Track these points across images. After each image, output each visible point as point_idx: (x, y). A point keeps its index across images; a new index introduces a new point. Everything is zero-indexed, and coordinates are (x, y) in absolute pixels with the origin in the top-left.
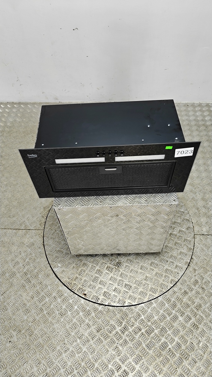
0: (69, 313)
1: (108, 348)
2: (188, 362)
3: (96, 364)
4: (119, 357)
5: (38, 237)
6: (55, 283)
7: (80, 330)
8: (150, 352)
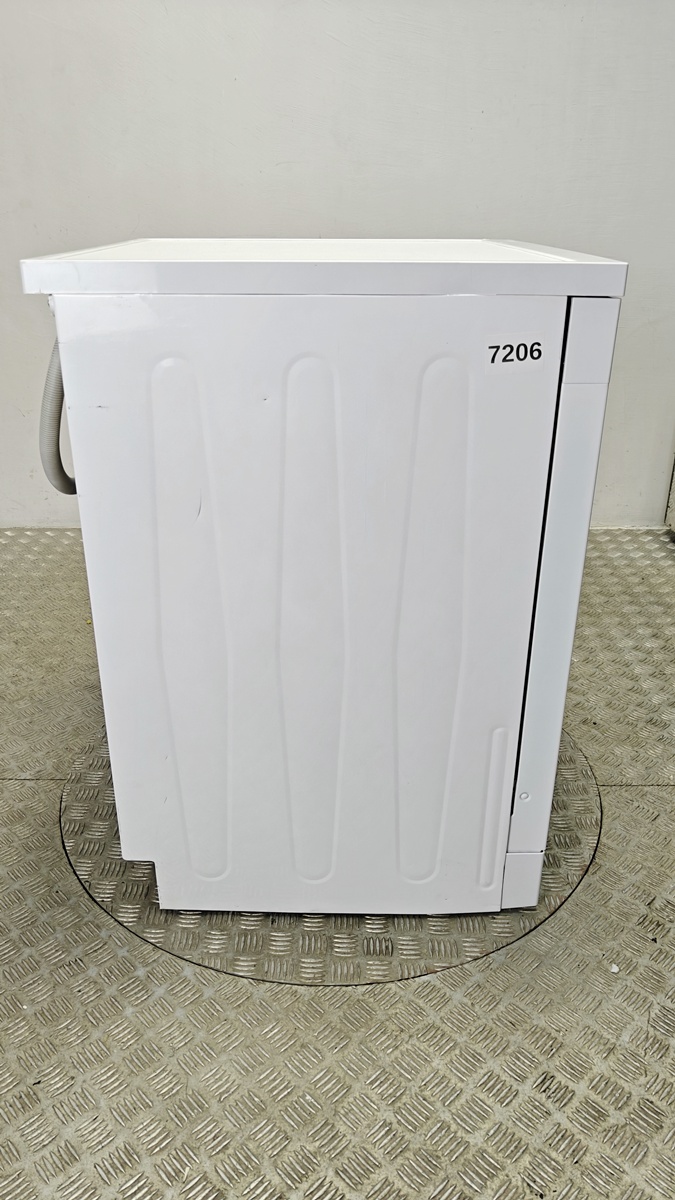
0: (129, 1011)
1: (289, 1130)
2: (644, 1172)
3: (232, 1192)
4: (337, 1163)
5: (43, 797)
6: (86, 919)
7: (169, 1068)
8: (472, 1141)
